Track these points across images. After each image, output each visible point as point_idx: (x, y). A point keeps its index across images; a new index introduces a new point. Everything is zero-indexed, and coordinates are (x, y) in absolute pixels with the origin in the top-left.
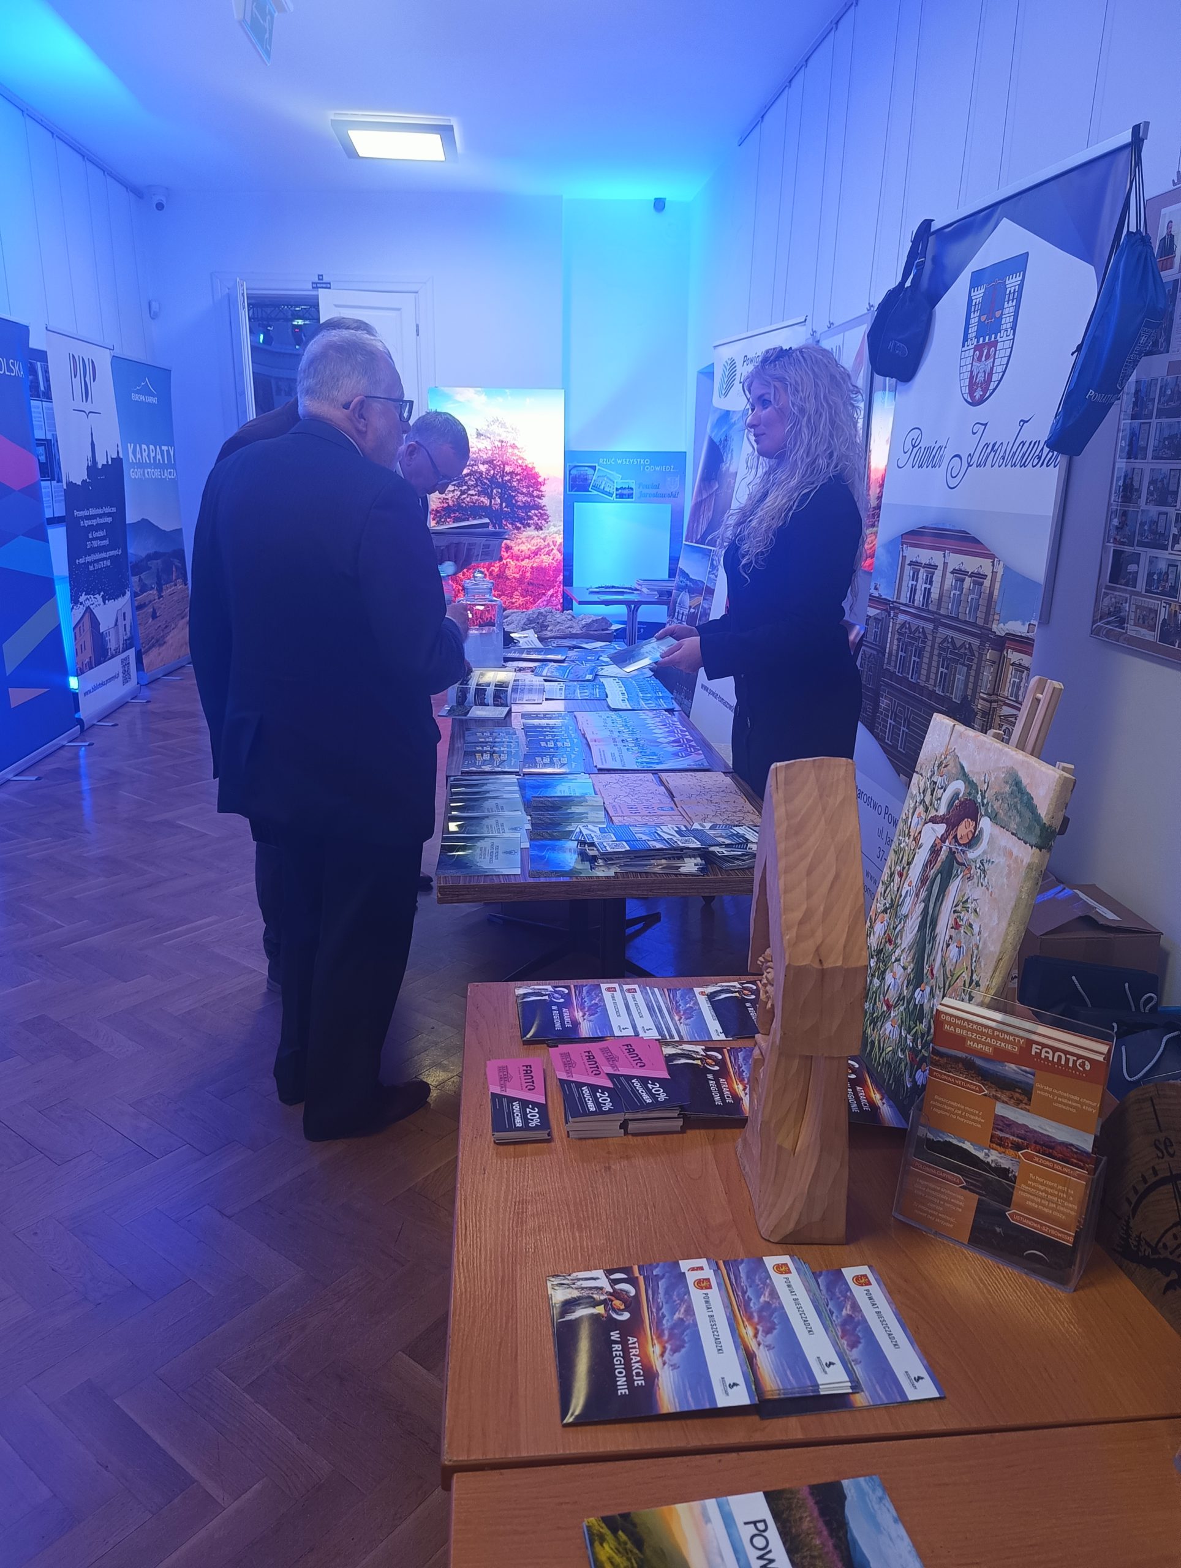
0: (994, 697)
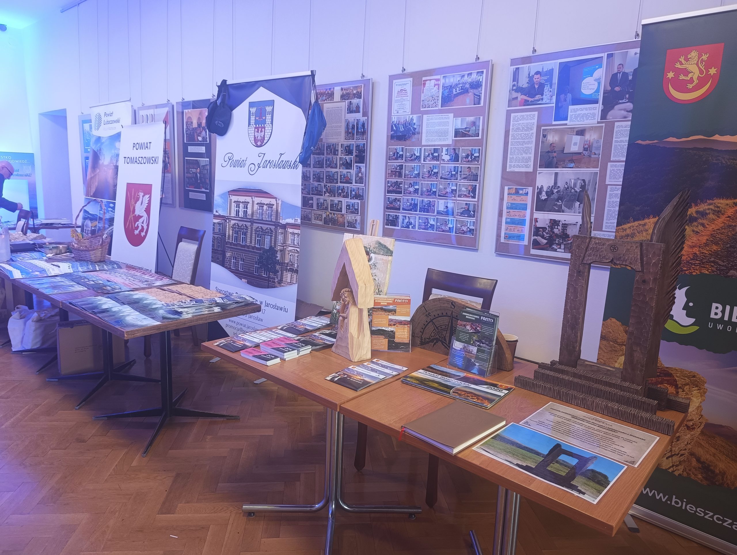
0: (284, 245)
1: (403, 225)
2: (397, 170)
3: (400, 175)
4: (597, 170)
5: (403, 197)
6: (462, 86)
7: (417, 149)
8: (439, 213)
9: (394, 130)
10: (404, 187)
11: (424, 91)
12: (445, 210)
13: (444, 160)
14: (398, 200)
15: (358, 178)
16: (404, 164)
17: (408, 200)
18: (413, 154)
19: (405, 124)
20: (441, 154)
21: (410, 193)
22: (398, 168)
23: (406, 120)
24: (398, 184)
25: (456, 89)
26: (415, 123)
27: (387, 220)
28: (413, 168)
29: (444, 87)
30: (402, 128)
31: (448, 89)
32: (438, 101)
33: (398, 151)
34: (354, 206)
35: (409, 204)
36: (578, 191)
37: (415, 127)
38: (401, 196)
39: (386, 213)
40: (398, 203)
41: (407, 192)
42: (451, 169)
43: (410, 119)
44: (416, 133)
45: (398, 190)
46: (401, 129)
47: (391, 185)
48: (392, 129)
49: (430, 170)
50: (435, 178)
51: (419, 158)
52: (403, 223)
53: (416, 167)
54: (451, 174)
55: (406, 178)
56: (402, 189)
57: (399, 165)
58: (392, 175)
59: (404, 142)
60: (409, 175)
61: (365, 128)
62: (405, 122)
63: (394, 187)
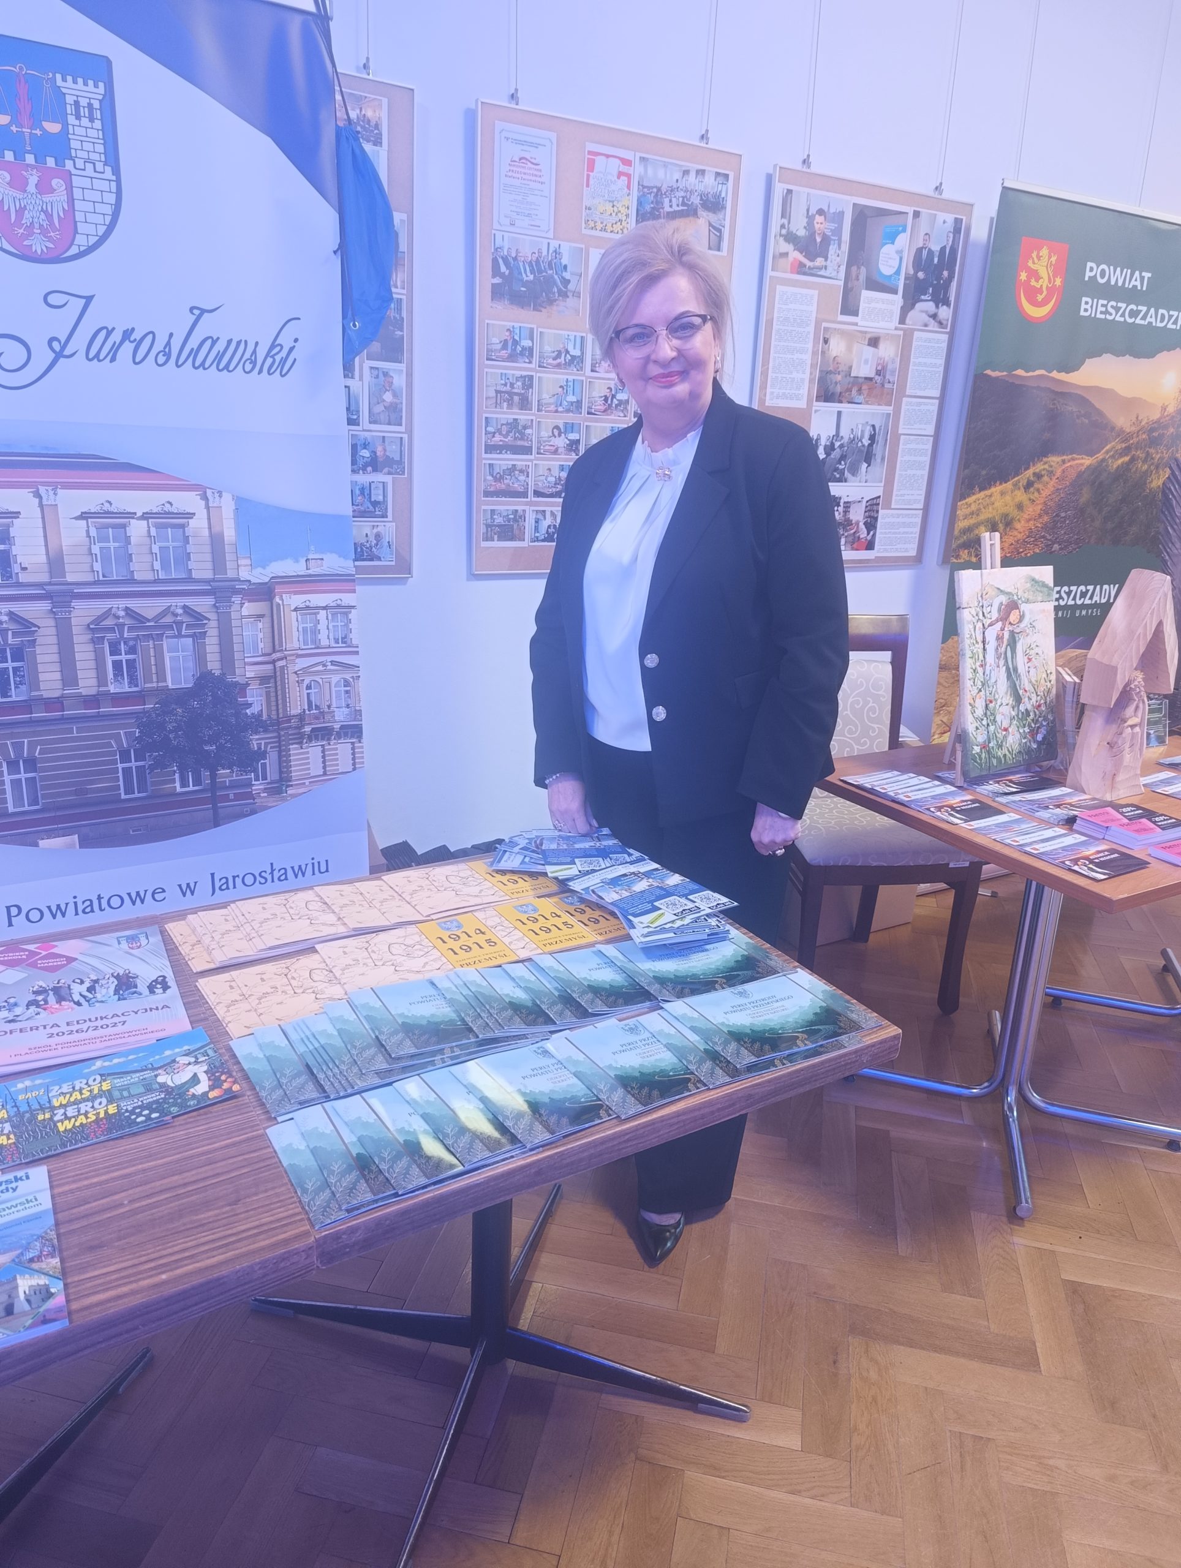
0: (275, 656)
1: (537, 535)
2: (515, 391)
3: (525, 404)
4: (889, 409)
5: (534, 462)
6: (683, 197)
7: (572, 338)
9: (502, 275)
11: (591, 182)
14: (521, 471)
15: (379, 408)
16: (536, 376)
17: (549, 469)
18: (563, 350)
19: (537, 261)
21: (556, 452)
22: (519, 384)
23: (540, 251)
24: (520, 428)
25: (671, 201)
26: (565, 267)
27: (488, 526)
28: (561, 387)
29: (644, 187)
30: (529, 274)
31: (653, 195)
32: (629, 220)
33: (517, 338)
34: (370, 495)
35: (553, 479)
36: (866, 444)
37: (567, 275)
38: (531, 461)
39: (483, 507)
40: (522, 478)
41: (547, 448)
43: (551, 252)
44: (570, 294)
45: (520, 443)
46: (524, 275)
47: (499, 431)
48: (496, 272)
49: (608, 394)
50: (622, 415)
51: (578, 363)
52: (537, 529)
53: (571, 384)
55: (543, 413)
56: (531, 441)
57: (521, 377)
58: (499, 402)
59: (535, 313)
60: (552, 404)
61: (401, 249)
62: (537, 255)
63: (506, 436)
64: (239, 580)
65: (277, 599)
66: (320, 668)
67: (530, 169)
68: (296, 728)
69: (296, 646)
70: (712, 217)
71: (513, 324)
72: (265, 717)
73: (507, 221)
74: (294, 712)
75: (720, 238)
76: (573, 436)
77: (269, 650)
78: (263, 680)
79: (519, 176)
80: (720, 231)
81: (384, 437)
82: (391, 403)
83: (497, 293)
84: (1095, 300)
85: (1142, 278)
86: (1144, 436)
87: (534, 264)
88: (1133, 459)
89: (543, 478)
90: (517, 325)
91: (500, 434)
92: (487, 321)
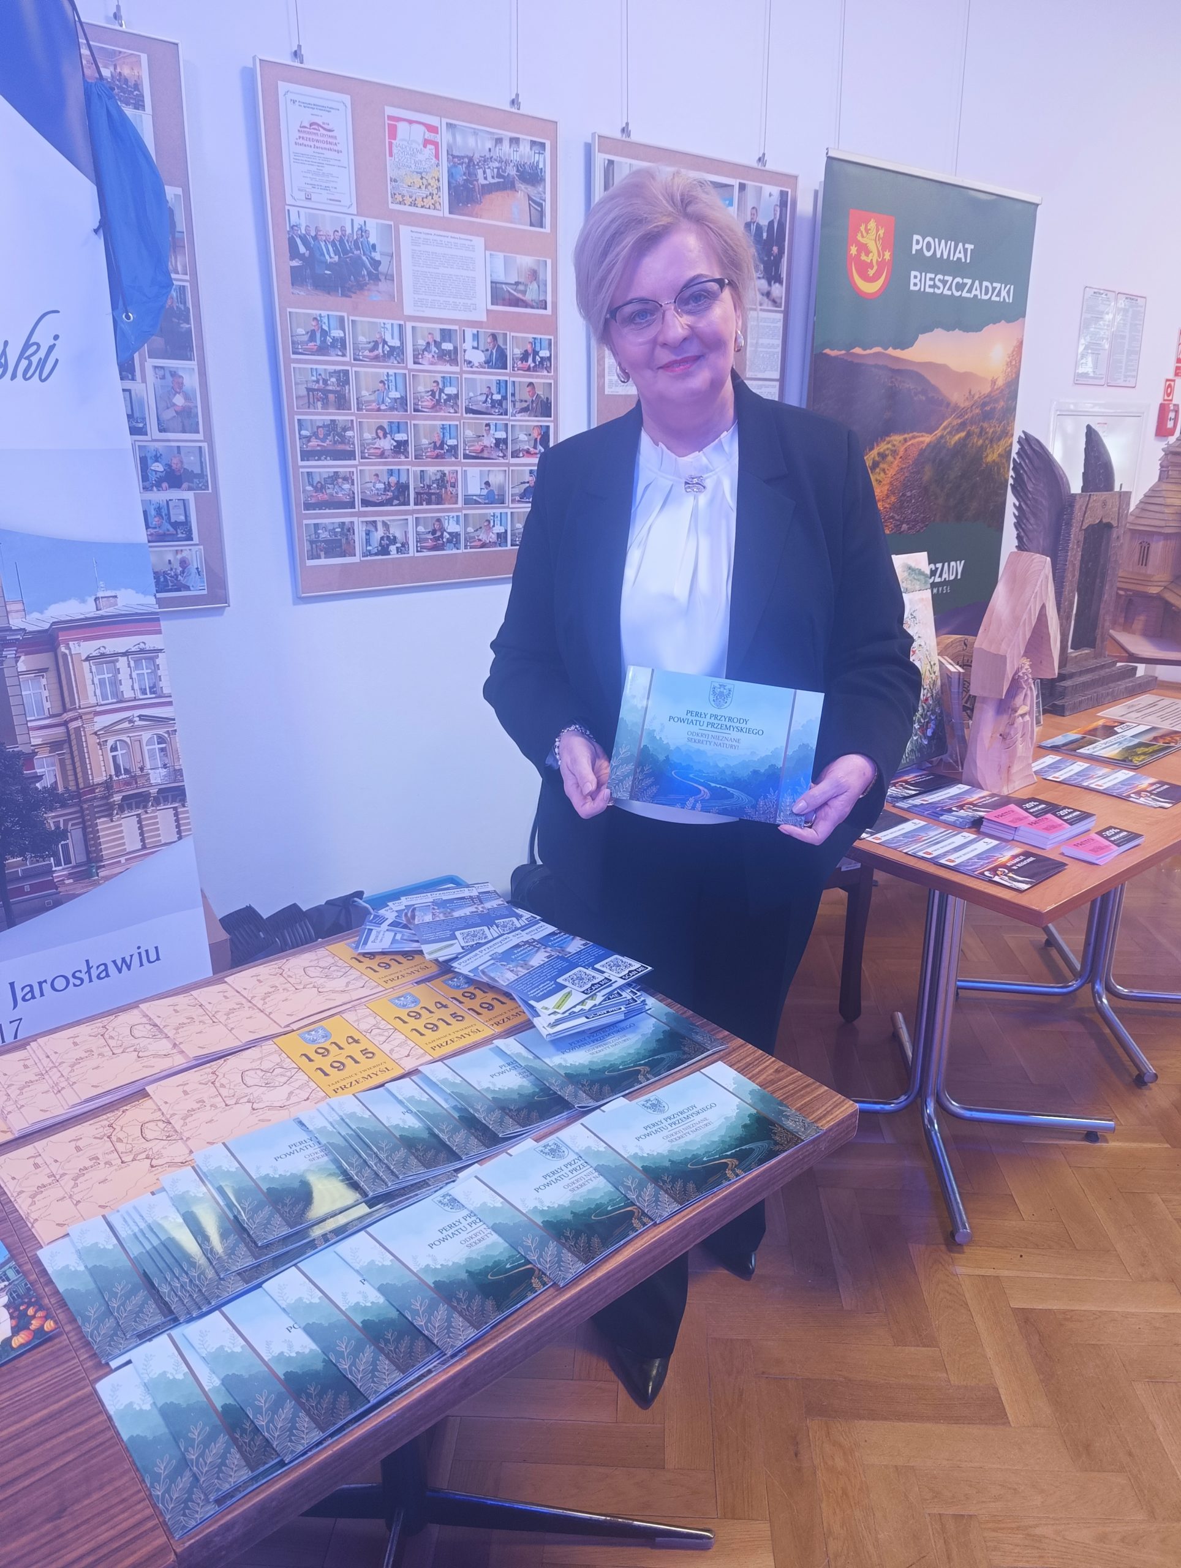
0: (66, 716)
1: (369, 548)
2: (330, 388)
3: (342, 403)
5: (359, 468)
6: (498, 168)
8: (469, 501)
9: (301, 257)
10: (362, 440)
11: (395, 151)
12: (485, 492)
13: (470, 362)
14: (345, 479)
15: (169, 414)
16: (352, 371)
17: (377, 475)
19: (341, 241)
20: (461, 346)
21: (382, 455)
22: (333, 380)
23: (343, 229)
24: (339, 430)
25: (484, 172)
26: (374, 246)
27: (312, 542)
28: (382, 382)
29: (454, 157)
30: (332, 255)
31: (464, 165)
32: (440, 194)
33: (325, 327)
34: (168, 514)
35: (382, 486)
37: (377, 256)
38: (355, 466)
39: (305, 522)
40: (346, 486)
41: (372, 451)
42: (489, 388)
43: (355, 229)
44: (382, 278)
45: (340, 447)
46: (327, 257)
47: (315, 435)
48: (294, 253)
49: (435, 389)
50: (452, 411)
51: (398, 355)
52: (368, 542)
53: (392, 378)
54: (491, 399)
55: (364, 412)
56: (353, 444)
57: (335, 372)
58: (311, 401)
59: (344, 299)
60: (373, 401)
61: (178, 229)
62: (340, 233)
63: (323, 440)
64: (10, 629)
65: (63, 649)
66: (126, 725)
67: (323, 135)
68: (102, 798)
69: (92, 700)
70: (531, 190)
71: (318, 312)
72: (61, 790)
73: (302, 196)
74: (97, 780)
75: (542, 214)
76: (401, 437)
77: (58, 709)
78: (55, 746)
79: (312, 144)
80: (540, 205)
81: (178, 447)
82: (184, 408)
83: (297, 277)
84: (923, 274)
85: (965, 250)
86: (977, 411)
87: (338, 243)
88: (969, 435)
89: (371, 485)
90: (324, 313)
91: (317, 438)
92: (289, 310)
